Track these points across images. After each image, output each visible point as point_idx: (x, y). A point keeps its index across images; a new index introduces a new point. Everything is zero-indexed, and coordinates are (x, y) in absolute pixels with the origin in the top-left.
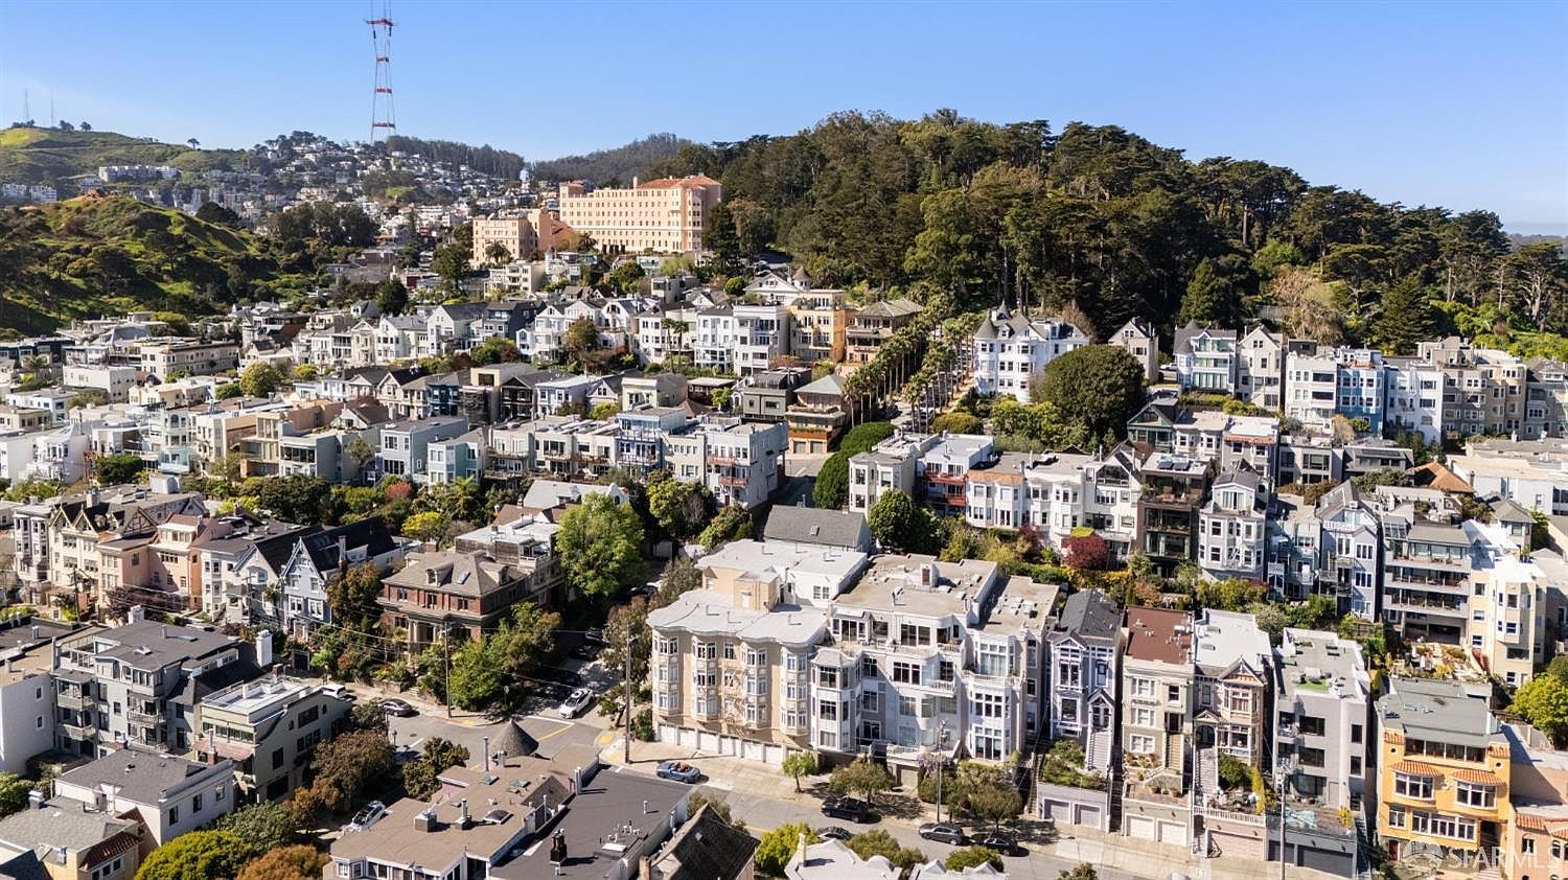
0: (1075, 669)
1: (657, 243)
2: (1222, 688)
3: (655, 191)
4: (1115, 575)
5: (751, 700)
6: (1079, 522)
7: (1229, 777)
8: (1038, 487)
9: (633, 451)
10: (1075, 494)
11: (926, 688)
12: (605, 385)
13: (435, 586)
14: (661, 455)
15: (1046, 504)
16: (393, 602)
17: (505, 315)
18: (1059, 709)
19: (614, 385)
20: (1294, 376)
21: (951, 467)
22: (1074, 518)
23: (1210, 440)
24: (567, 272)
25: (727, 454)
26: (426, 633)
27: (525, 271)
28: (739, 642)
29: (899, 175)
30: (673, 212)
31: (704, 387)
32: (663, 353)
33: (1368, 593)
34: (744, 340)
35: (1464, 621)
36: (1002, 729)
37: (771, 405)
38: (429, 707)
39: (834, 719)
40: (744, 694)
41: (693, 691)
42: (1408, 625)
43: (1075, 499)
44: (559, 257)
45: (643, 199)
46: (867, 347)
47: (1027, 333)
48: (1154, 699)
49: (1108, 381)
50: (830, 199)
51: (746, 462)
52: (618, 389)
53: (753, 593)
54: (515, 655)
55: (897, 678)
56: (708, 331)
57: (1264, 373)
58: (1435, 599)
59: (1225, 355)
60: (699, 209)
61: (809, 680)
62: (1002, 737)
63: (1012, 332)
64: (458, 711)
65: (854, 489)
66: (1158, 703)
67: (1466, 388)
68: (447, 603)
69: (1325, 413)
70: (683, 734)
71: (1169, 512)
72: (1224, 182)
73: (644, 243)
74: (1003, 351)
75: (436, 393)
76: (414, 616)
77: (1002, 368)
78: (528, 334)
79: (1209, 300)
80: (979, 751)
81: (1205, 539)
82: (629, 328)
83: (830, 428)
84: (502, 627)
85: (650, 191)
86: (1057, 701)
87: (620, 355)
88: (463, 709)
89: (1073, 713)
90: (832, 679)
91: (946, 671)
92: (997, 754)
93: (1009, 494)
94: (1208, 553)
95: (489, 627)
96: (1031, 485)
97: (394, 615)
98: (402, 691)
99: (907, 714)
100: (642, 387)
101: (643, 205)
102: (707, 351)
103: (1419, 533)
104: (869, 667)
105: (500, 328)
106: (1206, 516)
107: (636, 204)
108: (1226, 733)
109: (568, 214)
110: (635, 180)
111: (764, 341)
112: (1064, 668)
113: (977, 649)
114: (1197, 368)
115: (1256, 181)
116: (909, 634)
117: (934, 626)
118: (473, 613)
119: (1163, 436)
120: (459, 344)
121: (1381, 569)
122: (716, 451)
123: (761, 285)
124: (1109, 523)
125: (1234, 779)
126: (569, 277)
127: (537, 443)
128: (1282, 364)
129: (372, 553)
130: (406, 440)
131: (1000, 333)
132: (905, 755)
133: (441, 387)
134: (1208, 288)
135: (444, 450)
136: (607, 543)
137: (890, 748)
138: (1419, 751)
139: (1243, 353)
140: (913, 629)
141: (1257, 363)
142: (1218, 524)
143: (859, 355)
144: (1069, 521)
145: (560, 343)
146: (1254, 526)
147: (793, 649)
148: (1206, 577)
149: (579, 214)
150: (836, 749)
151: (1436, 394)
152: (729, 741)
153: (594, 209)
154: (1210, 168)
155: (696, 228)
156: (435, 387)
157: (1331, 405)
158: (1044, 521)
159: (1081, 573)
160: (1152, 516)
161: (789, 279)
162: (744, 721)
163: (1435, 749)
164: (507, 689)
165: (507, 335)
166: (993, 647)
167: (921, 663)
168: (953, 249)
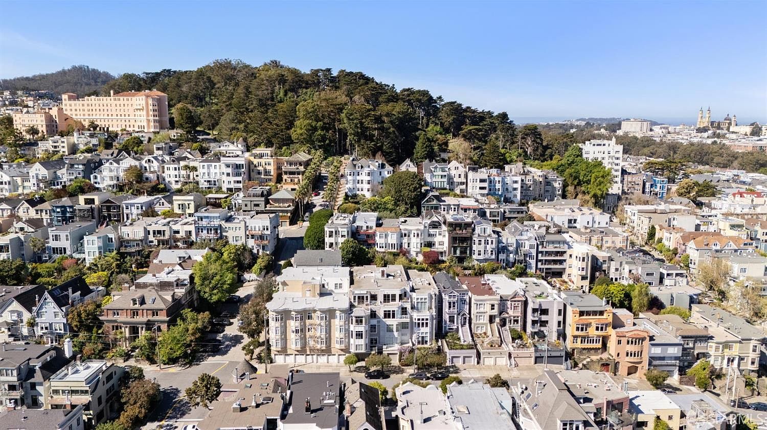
0: (454, 303)
1: (128, 126)
2: (509, 303)
3: (125, 98)
4: (443, 265)
5: (322, 336)
6: (423, 245)
7: (514, 336)
8: (407, 232)
9: (205, 232)
10: (421, 234)
11: (398, 319)
12: (163, 200)
13: (137, 306)
14: (221, 233)
15: (409, 239)
16: (110, 317)
17: (81, 166)
18: (448, 320)
19: (167, 200)
20: (472, 181)
21: (367, 227)
22: (421, 244)
23: (455, 208)
24: (90, 142)
25: (257, 229)
26: (134, 330)
27: (63, 142)
28: (315, 311)
29: (266, 92)
30: (137, 109)
31: (216, 199)
32: (180, 183)
33: (533, 262)
34: (228, 175)
35: (564, 269)
36: (429, 332)
37: (257, 205)
38: (146, 367)
39: (362, 338)
40: (318, 334)
41: (292, 337)
42: (546, 273)
43: (421, 236)
44: (83, 134)
45: (118, 102)
46: (294, 176)
47: (369, 167)
48: (485, 311)
49: (413, 186)
50: (227, 103)
51: (268, 232)
52: (171, 202)
53: (312, 290)
54: (193, 334)
55: (385, 317)
56: (206, 170)
57: (460, 180)
58: (555, 262)
59: (445, 173)
60: (156, 108)
61: (349, 324)
62: (428, 335)
63: (362, 167)
64: (163, 366)
65: (328, 240)
66: (487, 312)
67: (527, 183)
68: (145, 314)
69: (483, 195)
70: (287, 357)
71: (462, 237)
72: (412, 99)
73: (119, 126)
74: (359, 175)
75: (58, 210)
76: (124, 323)
77: (358, 183)
78: (99, 176)
79: (426, 151)
80: (419, 343)
81: (475, 247)
82: (159, 171)
83: (289, 214)
84: (179, 321)
85: (121, 98)
86: (446, 317)
87: (157, 185)
88: (165, 364)
89: (454, 322)
90: (361, 321)
91: (404, 311)
92: (426, 342)
93: (395, 236)
94: (477, 253)
95: (172, 323)
96: (403, 232)
97: (111, 325)
98: (124, 362)
99: (390, 331)
100: (185, 200)
101: (118, 105)
102: (205, 181)
103: (548, 238)
104: (373, 315)
105: (79, 174)
106: (475, 238)
107: (113, 105)
108: (511, 320)
109: (69, 110)
110: (112, 92)
111: (238, 175)
112: (450, 303)
113: (415, 301)
114: (434, 180)
115: (426, 99)
116: (387, 298)
117: (397, 293)
118: (163, 317)
119: (436, 208)
120: (51, 183)
121: (538, 252)
122: (251, 228)
123: (220, 147)
124: (434, 245)
125: (516, 337)
126: (91, 145)
127: (149, 231)
128: (466, 176)
129: (83, 295)
130: (67, 236)
131: (357, 167)
132: (390, 349)
133: (61, 207)
134: (425, 146)
135: (96, 239)
136: (221, 276)
137: (384, 347)
138: (583, 315)
139: (451, 172)
140: (389, 295)
141: (457, 176)
142: (481, 241)
143: (289, 179)
144: (419, 245)
145: (118, 180)
146: (494, 240)
147: (342, 311)
148: (476, 263)
149: (76, 110)
150: (363, 351)
151: (518, 186)
152: (310, 356)
153: (86, 108)
154: (406, 93)
155: (156, 118)
156: (57, 207)
157: (486, 192)
158: (409, 246)
159: (430, 266)
160: (454, 240)
161: (235, 144)
162: (319, 346)
163: (588, 313)
164: (189, 351)
165: (84, 177)
166: (421, 299)
167: (396, 309)
168: (315, 129)
